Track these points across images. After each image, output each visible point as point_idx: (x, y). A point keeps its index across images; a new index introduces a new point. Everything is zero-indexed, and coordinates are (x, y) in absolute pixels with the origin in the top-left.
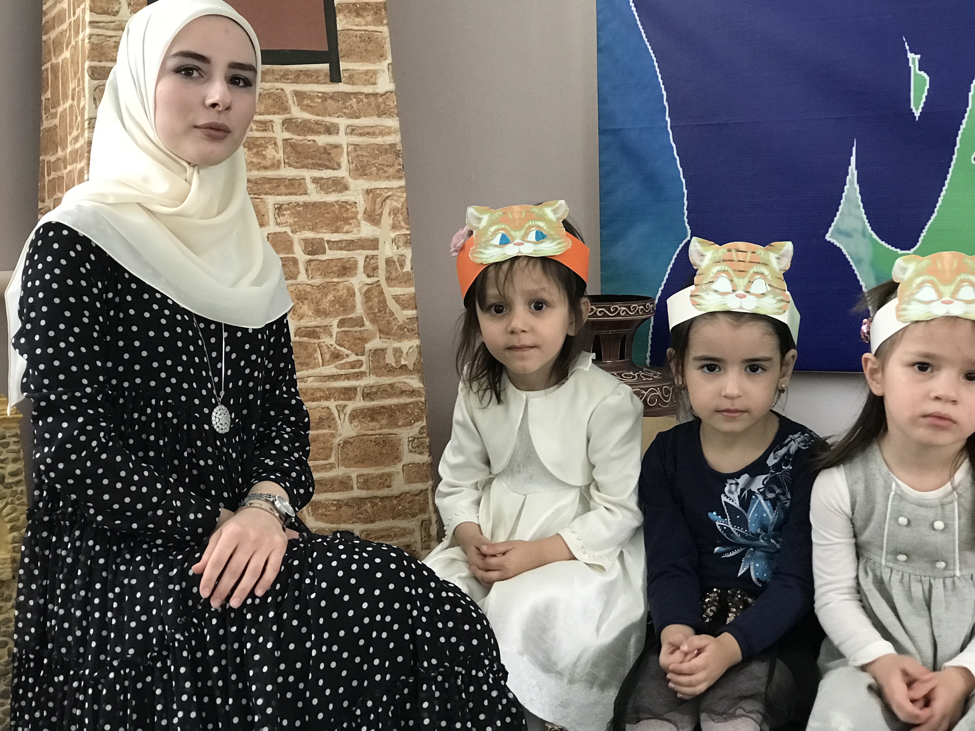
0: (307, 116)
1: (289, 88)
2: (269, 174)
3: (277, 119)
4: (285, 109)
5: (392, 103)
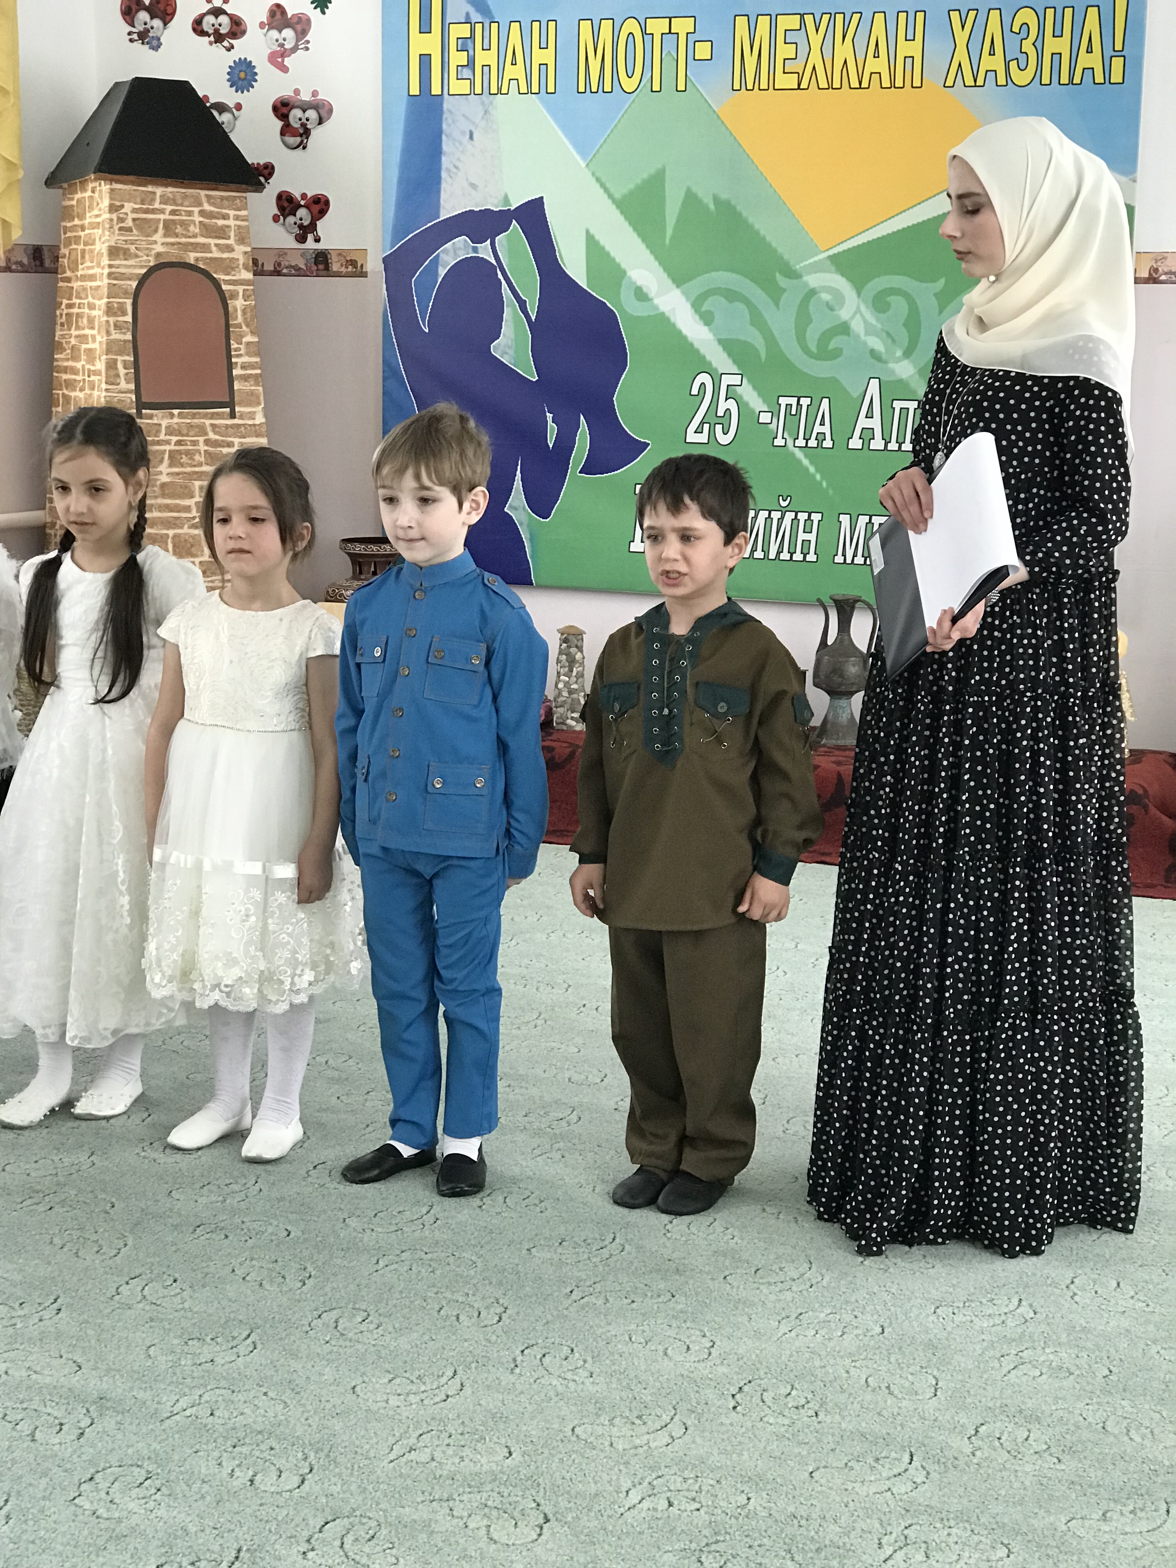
0: (217, 437)
1: (208, 422)
2: (197, 469)
3: (201, 439)
4: (206, 434)
5: (264, 429)
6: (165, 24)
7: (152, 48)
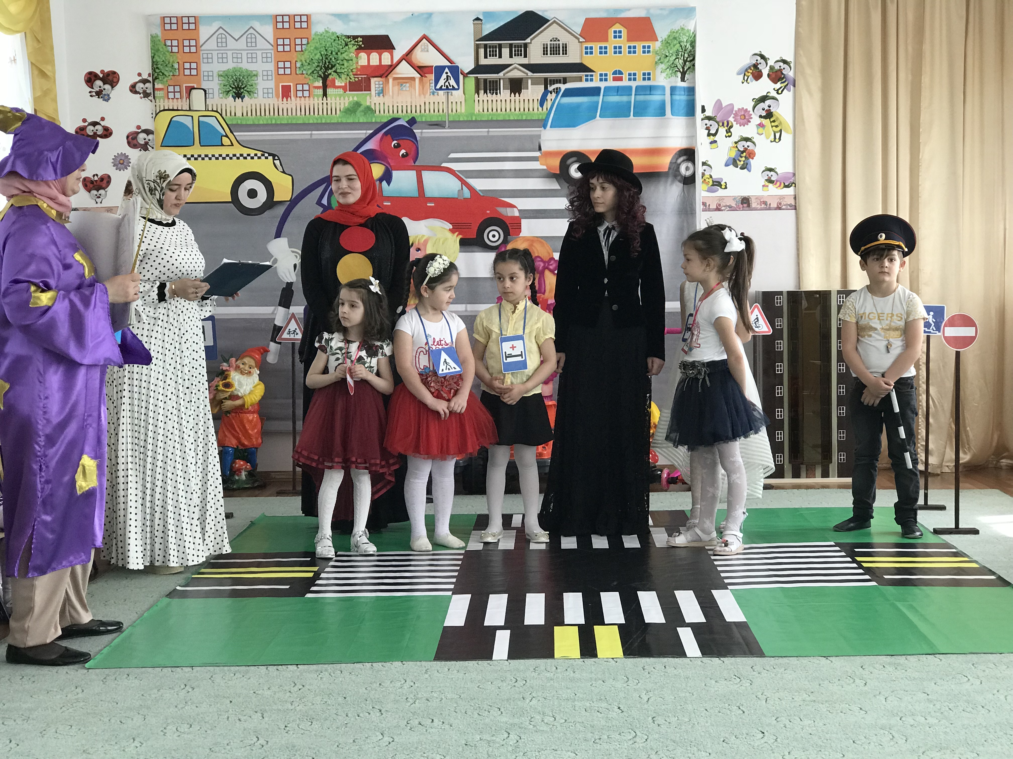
6: (113, 87)
7: (104, 100)
